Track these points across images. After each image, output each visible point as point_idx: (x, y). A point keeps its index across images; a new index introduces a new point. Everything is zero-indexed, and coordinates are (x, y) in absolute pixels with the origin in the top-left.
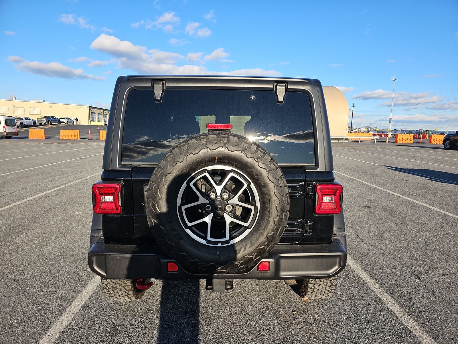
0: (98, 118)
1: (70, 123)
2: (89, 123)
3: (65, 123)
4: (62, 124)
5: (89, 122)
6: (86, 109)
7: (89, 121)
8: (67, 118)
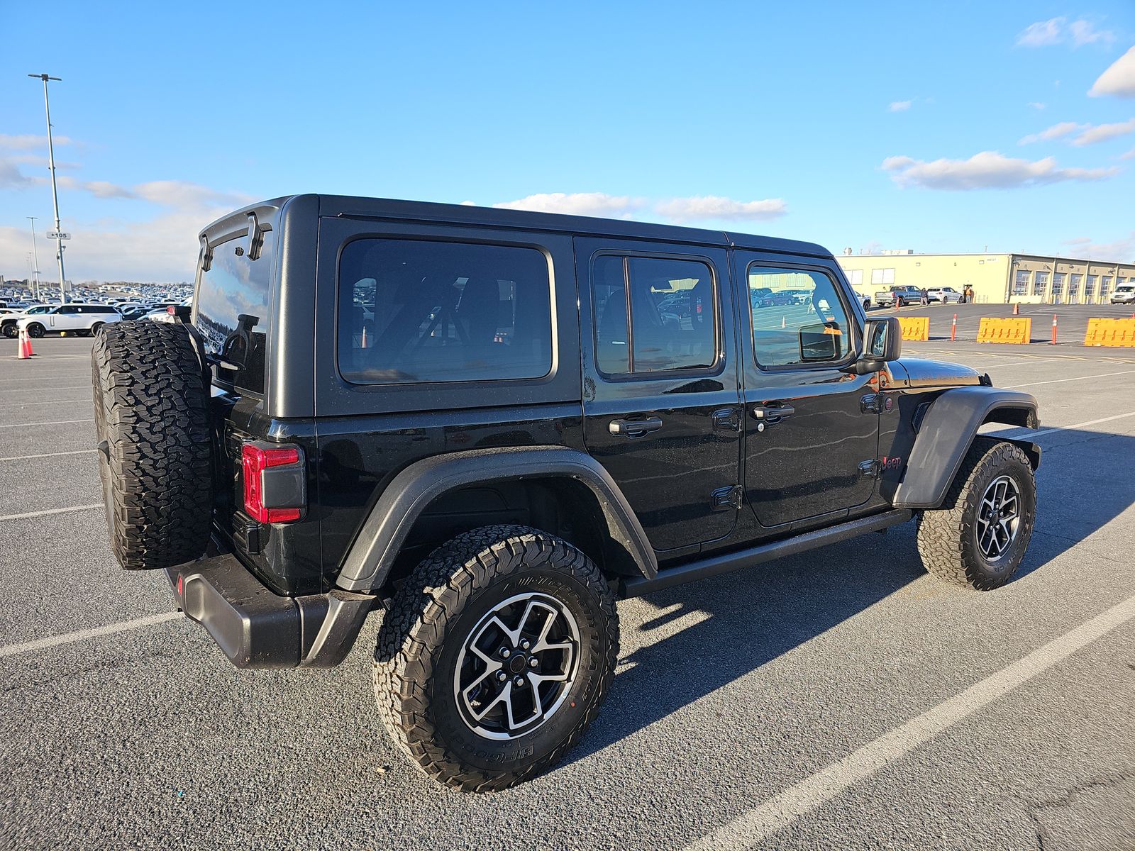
0: (1037, 285)
1: (953, 300)
2: (1007, 299)
3: (938, 300)
4: (932, 303)
5: (1007, 296)
6: (1004, 262)
7: (1008, 293)
8: (945, 289)
